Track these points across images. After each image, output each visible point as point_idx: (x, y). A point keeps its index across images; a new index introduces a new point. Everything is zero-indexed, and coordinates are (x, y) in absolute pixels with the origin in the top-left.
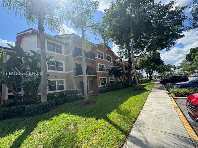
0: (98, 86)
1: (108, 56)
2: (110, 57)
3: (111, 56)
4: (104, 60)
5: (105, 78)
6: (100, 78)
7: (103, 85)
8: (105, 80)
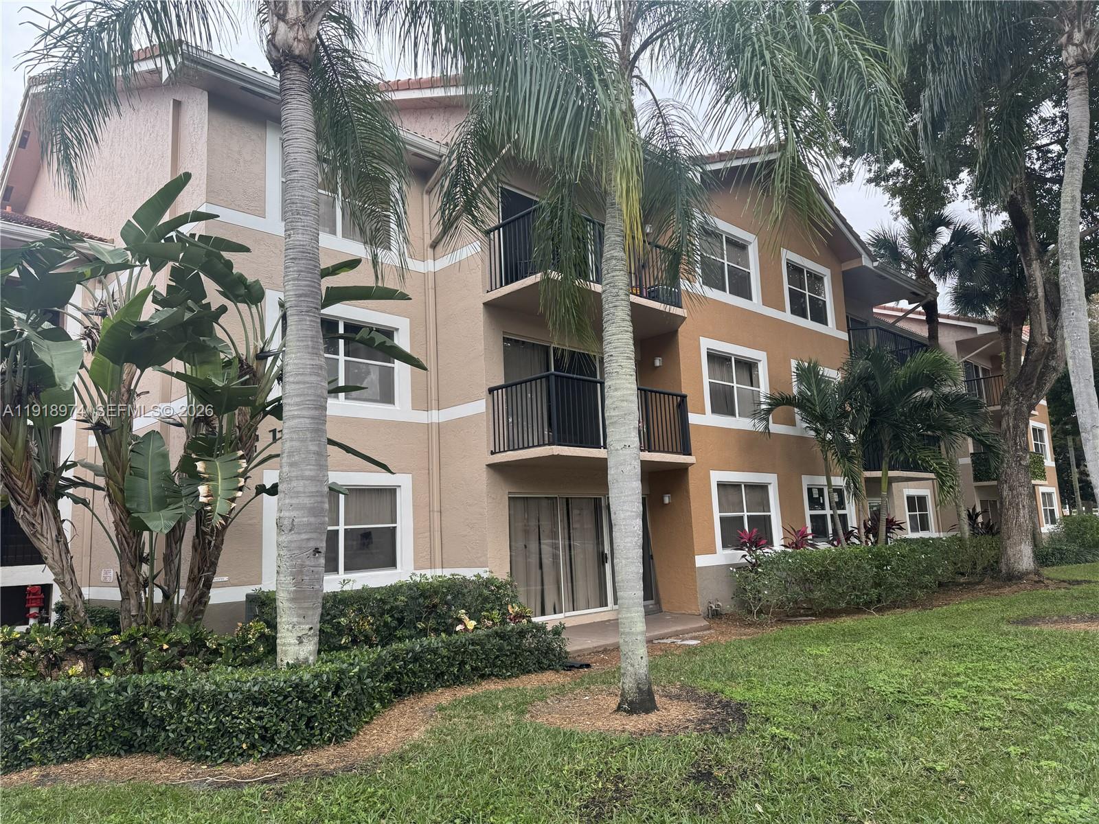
0: (701, 561)
1: (795, 270)
2: (817, 279)
3: (825, 272)
4: (755, 304)
5: (763, 488)
6: (717, 476)
7: (737, 556)
8: (766, 507)
